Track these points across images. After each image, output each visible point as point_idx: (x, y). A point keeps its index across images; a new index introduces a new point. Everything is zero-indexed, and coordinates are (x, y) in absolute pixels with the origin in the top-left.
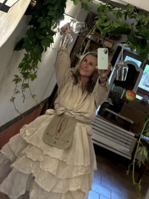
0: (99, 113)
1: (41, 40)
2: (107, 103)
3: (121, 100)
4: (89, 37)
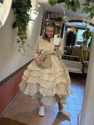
4: (47, 20)
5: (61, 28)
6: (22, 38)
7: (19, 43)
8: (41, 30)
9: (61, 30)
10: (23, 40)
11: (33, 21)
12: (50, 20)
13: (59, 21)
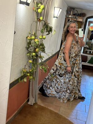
0: (83, 53)
2: (86, 47)
3: (92, 44)
4: (70, 16)
5: (84, 23)
8: (63, 26)
9: (84, 25)
11: (56, 18)
12: (73, 17)
13: (82, 16)
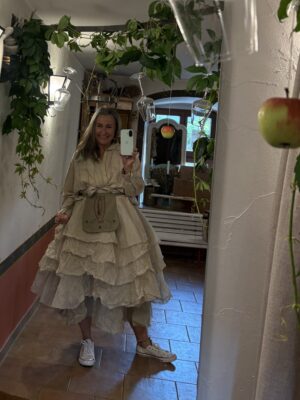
1: (32, 109)
2: (151, 186)
3: (168, 176)
5: (137, 116)
6: (29, 161)
7: (20, 173)
9: (137, 121)
10: (33, 166)
12: (103, 99)
13: (128, 95)
